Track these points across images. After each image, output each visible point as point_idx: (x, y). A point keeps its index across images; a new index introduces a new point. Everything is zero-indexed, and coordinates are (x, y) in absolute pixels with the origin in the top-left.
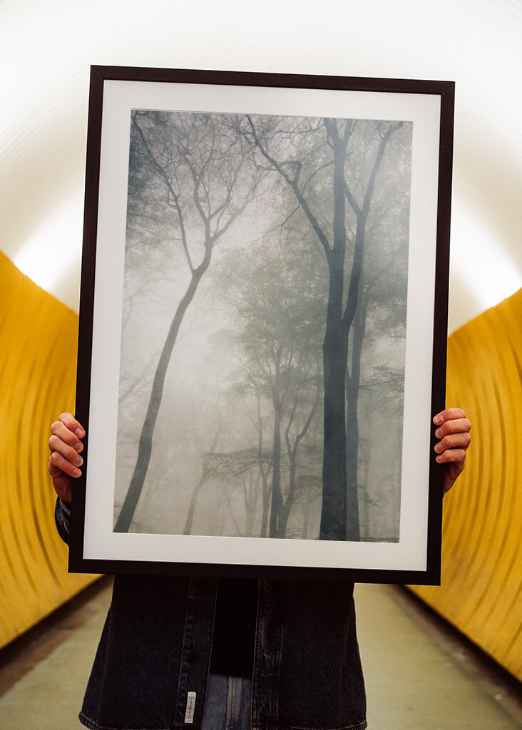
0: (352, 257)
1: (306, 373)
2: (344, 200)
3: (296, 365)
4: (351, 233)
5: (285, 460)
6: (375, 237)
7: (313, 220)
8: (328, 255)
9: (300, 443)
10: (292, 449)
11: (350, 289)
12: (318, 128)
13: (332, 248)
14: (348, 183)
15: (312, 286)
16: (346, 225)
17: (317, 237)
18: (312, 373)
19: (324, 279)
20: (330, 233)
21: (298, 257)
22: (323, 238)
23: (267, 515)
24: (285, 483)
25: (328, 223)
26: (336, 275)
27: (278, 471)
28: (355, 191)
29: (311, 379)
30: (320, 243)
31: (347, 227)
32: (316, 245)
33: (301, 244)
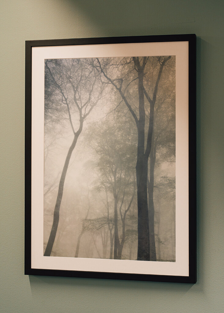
0: (148, 123)
1: (128, 180)
2: (143, 96)
3: (123, 177)
4: (147, 112)
5: (120, 222)
6: (159, 113)
7: (129, 107)
8: (137, 123)
9: (126, 214)
10: (123, 217)
11: (148, 139)
12: (130, 62)
13: (139, 120)
14: (145, 88)
15: (130, 138)
16: (145, 108)
17: (131, 114)
18: (131, 180)
19: (135, 135)
20: (137, 112)
21: (123, 125)
22: (134, 115)
23: (112, 248)
24: (120, 233)
25: (136, 108)
26: (141, 133)
27: (117, 227)
28: (148, 91)
29: (131, 183)
30: (133, 117)
31: (145, 109)
32: (131, 118)
33: (124, 119)
